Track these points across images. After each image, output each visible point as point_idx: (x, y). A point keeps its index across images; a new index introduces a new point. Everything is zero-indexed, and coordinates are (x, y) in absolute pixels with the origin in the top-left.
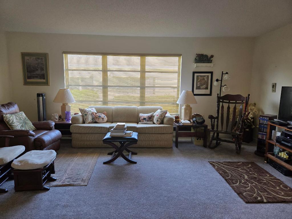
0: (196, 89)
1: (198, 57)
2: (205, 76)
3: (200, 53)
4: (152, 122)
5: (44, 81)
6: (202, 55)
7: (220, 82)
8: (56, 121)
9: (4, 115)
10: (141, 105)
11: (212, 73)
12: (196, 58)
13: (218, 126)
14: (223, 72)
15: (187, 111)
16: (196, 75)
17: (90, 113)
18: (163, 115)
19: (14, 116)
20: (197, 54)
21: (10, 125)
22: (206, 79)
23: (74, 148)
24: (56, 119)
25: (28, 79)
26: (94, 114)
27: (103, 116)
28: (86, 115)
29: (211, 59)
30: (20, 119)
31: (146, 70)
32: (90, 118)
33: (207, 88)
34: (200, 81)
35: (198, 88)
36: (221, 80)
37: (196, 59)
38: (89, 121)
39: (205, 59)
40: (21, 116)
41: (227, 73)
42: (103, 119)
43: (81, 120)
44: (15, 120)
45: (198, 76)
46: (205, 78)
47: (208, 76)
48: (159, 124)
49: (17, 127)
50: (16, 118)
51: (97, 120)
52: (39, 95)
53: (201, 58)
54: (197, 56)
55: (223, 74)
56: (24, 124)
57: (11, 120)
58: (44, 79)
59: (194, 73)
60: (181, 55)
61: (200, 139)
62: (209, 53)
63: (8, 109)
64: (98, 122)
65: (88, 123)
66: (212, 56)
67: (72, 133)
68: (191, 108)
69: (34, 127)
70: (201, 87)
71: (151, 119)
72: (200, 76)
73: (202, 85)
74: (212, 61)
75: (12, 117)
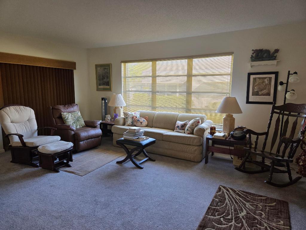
0: (252, 95)
1: (255, 54)
2: (266, 78)
3: (258, 49)
4: (183, 131)
5: (108, 87)
6: (261, 51)
7: (285, 85)
8: (108, 121)
9: (62, 113)
10: (187, 112)
11: (276, 74)
12: (252, 55)
13: (265, 145)
14: (289, 72)
15: (227, 122)
16: (252, 77)
17: (131, 116)
18: (194, 124)
19: (70, 114)
20: (253, 50)
21: (65, 121)
22: (267, 82)
23: (114, 146)
24: (109, 120)
25: (99, 86)
26: (135, 118)
27: (142, 120)
28: (127, 118)
29: (275, 55)
30: (75, 117)
31: (193, 74)
32: (129, 121)
33: (268, 94)
34: (259, 84)
35: (256, 94)
36: (287, 84)
37: (252, 57)
38: (129, 124)
39: (266, 56)
40: (76, 115)
41: (296, 73)
42: (141, 123)
43: (122, 122)
44: (70, 117)
45: (255, 79)
46: (266, 80)
47: (270, 78)
48: (189, 134)
49: (70, 123)
50: (72, 116)
51: (135, 124)
52: (103, 99)
53: (260, 54)
54: (253, 52)
55: (289, 74)
56: (76, 121)
57: (67, 117)
58: (109, 86)
59: (249, 74)
60: (233, 53)
61: (241, 159)
62: (272, 48)
63: (67, 109)
64: (136, 125)
65: (127, 125)
66: (277, 51)
67: (113, 133)
68: (234, 119)
69: (84, 124)
70: (260, 92)
71: (183, 128)
72: (258, 78)
73: (262, 90)
74: (276, 57)
75: (68, 115)
